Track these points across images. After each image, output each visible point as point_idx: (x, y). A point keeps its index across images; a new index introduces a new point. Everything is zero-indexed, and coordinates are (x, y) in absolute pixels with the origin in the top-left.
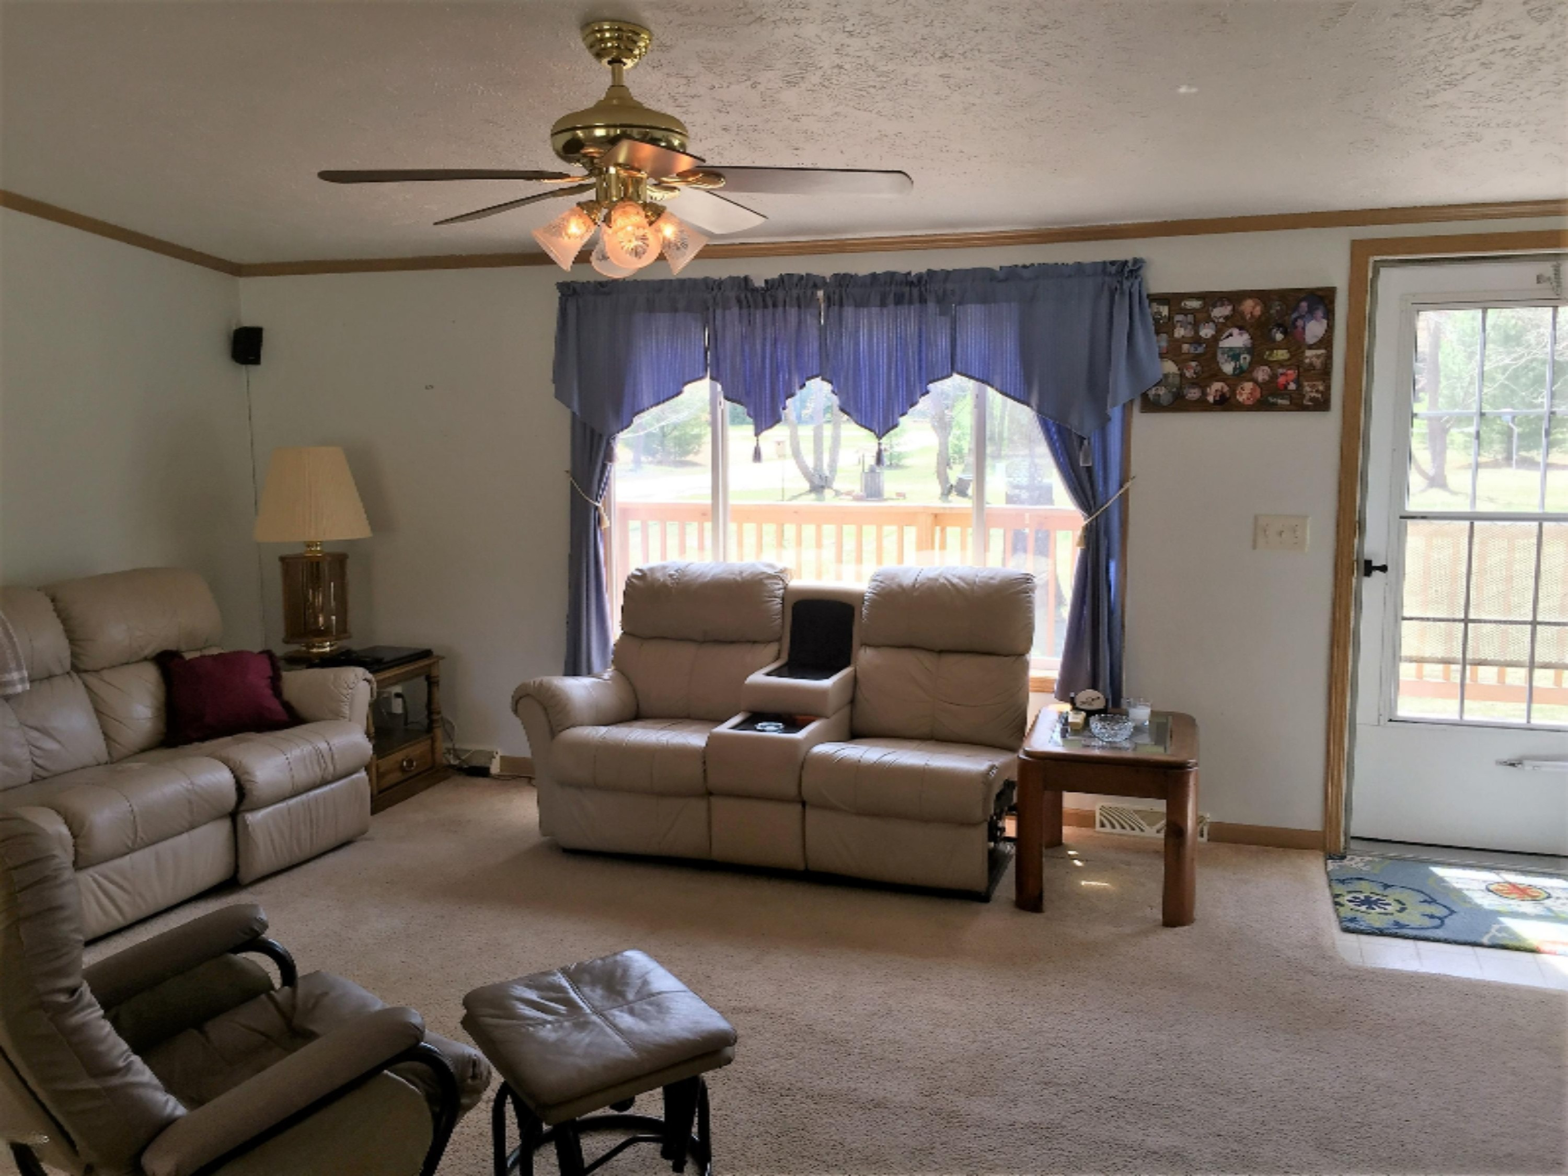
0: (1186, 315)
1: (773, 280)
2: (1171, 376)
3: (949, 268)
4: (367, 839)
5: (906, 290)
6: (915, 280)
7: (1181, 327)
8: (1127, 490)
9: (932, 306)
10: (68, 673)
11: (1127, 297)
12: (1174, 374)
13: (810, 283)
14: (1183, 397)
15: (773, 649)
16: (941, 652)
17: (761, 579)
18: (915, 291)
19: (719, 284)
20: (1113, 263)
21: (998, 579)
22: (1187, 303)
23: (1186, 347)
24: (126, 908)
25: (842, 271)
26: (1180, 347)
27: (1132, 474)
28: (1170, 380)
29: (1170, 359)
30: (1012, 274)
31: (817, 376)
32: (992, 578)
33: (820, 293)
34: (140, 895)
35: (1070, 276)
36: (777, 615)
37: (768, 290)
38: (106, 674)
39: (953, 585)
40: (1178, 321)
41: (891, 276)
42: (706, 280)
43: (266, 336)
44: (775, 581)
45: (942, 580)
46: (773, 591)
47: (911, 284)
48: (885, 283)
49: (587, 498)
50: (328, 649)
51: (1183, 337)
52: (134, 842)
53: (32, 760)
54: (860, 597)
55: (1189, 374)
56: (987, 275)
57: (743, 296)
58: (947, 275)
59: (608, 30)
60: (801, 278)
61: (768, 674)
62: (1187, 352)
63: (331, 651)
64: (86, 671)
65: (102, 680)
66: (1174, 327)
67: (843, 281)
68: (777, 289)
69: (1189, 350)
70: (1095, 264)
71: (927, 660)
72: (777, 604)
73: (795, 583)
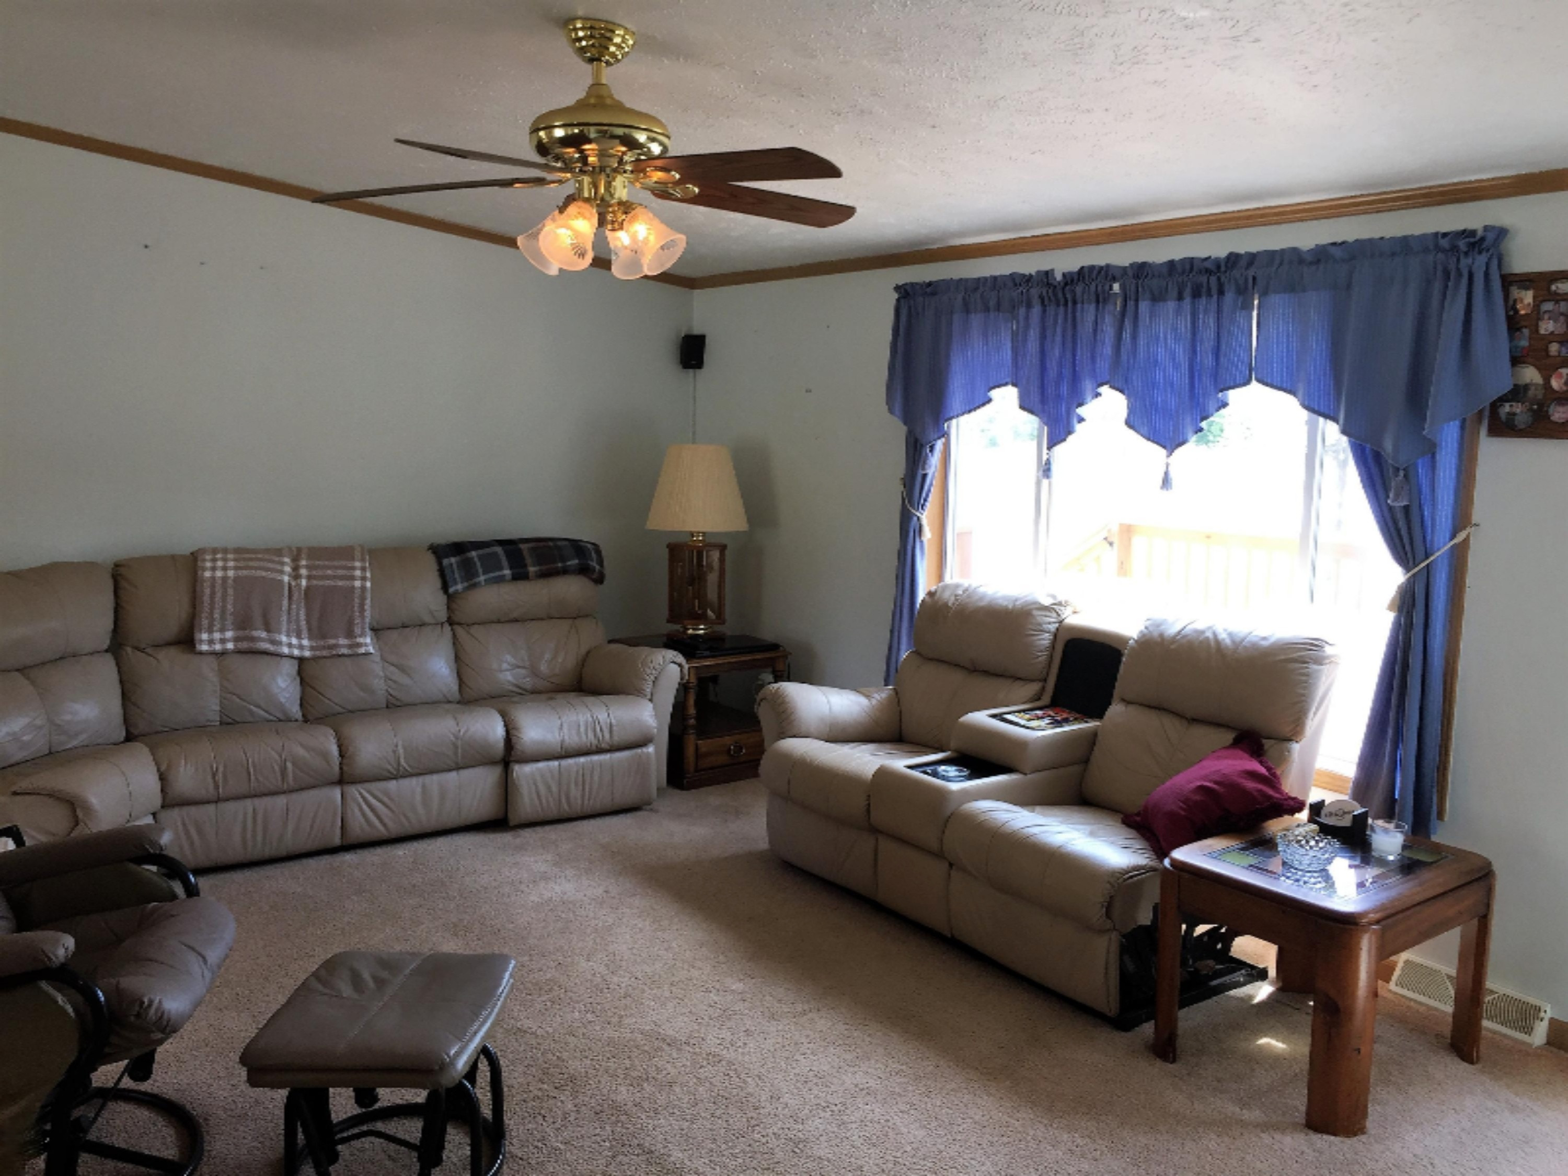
0: (1557, 302)
1: (1071, 273)
2: (1533, 388)
3: (1254, 249)
4: (651, 810)
5: (1203, 279)
6: (1213, 268)
7: (1550, 319)
8: (1466, 541)
9: (1229, 297)
10: (442, 624)
11: (1465, 281)
12: (1536, 385)
13: (1106, 273)
14: (1547, 417)
15: (1035, 687)
16: (1195, 720)
17: (1031, 610)
18: (1213, 279)
19: (1028, 279)
20: (1445, 235)
21: (1272, 640)
22: (1560, 285)
23: (1554, 348)
24: (390, 824)
25: (1140, 259)
26: (1546, 350)
27: (1475, 519)
28: (1531, 393)
29: (1533, 365)
30: (1321, 255)
31: (1106, 384)
32: (1264, 639)
33: (1116, 287)
34: (405, 816)
35: (1393, 254)
36: (1041, 651)
37: (1066, 284)
38: (474, 630)
39: (1217, 642)
40: (1546, 312)
41: (1190, 264)
42: (1013, 276)
43: (707, 341)
44: (1048, 614)
45: (1209, 634)
46: (1040, 625)
47: (1208, 272)
48: (1183, 272)
49: (910, 509)
50: (702, 632)
51: (1552, 333)
52: (398, 770)
53: (387, 691)
54: (1124, 640)
55: (1555, 384)
56: (1293, 257)
57: (1044, 293)
58: (1252, 258)
59: (582, 29)
60: (1101, 268)
61: (994, 716)
62: (1556, 354)
63: (705, 634)
64: (459, 624)
65: (468, 633)
66: (1539, 319)
67: (1141, 270)
68: (1077, 284)
69: (1559, 352)
70: (1424, 237)
71: (1171, 725)
72: (1045, 640)
73: (1073, 620)
